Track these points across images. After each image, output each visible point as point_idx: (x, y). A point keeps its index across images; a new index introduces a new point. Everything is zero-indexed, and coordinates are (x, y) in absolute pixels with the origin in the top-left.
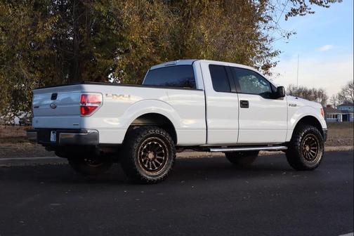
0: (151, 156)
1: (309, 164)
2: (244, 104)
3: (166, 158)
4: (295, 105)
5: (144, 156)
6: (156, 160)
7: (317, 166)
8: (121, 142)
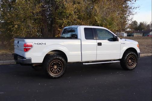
0: (55, 67)
1: (130, 68)
2: (100, 44)
3: (62, 68)
4: (124, 44)
5: (52, 68)
6: (58, 69)
7: (134, 69)
8: (42, 62)
